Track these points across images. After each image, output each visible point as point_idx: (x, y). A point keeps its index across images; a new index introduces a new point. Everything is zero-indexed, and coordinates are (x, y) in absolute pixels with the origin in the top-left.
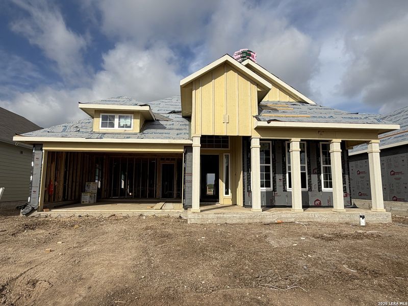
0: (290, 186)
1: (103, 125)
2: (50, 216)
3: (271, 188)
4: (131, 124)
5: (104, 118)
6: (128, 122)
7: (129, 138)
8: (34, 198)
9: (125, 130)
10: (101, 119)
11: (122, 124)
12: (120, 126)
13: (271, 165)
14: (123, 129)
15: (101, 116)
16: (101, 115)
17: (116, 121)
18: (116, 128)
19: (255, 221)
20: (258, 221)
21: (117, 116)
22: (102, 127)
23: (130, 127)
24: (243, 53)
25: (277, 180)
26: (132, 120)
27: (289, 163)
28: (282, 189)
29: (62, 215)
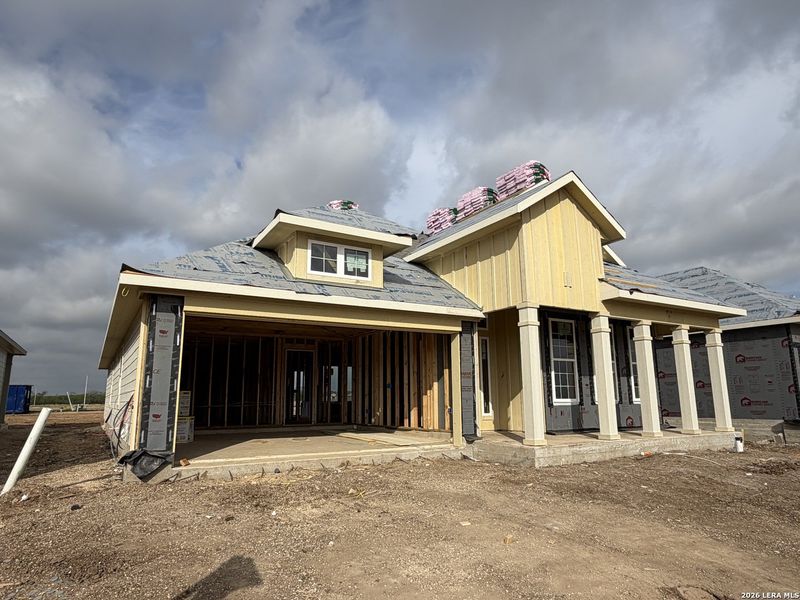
0: (637, 396)
1: (316, 265)
2: (205, 475)
3: (578, 400)
4: (367, 270)
5: (316, 251)
6: (360, 264)
7: (377, 298)
8: (157, 433)
9: (358, 281)
10: (309, 251)
11: (350, 269)
12: (347, 272)
13: (575, 360)
14: (353, 277)
15: (310, 246)
16: (310, 242)
17: (340, 258)
18: (339, 276)
19: (617, 455)
20: (620, 455)
21: (341, 249)
22: (312, 269)
23: (365, 274)
24: (536, 166)
25: (584, 386)
26: (370, 261)
27: (634, 360)
28: (590, 402)
29: (234, 472)
